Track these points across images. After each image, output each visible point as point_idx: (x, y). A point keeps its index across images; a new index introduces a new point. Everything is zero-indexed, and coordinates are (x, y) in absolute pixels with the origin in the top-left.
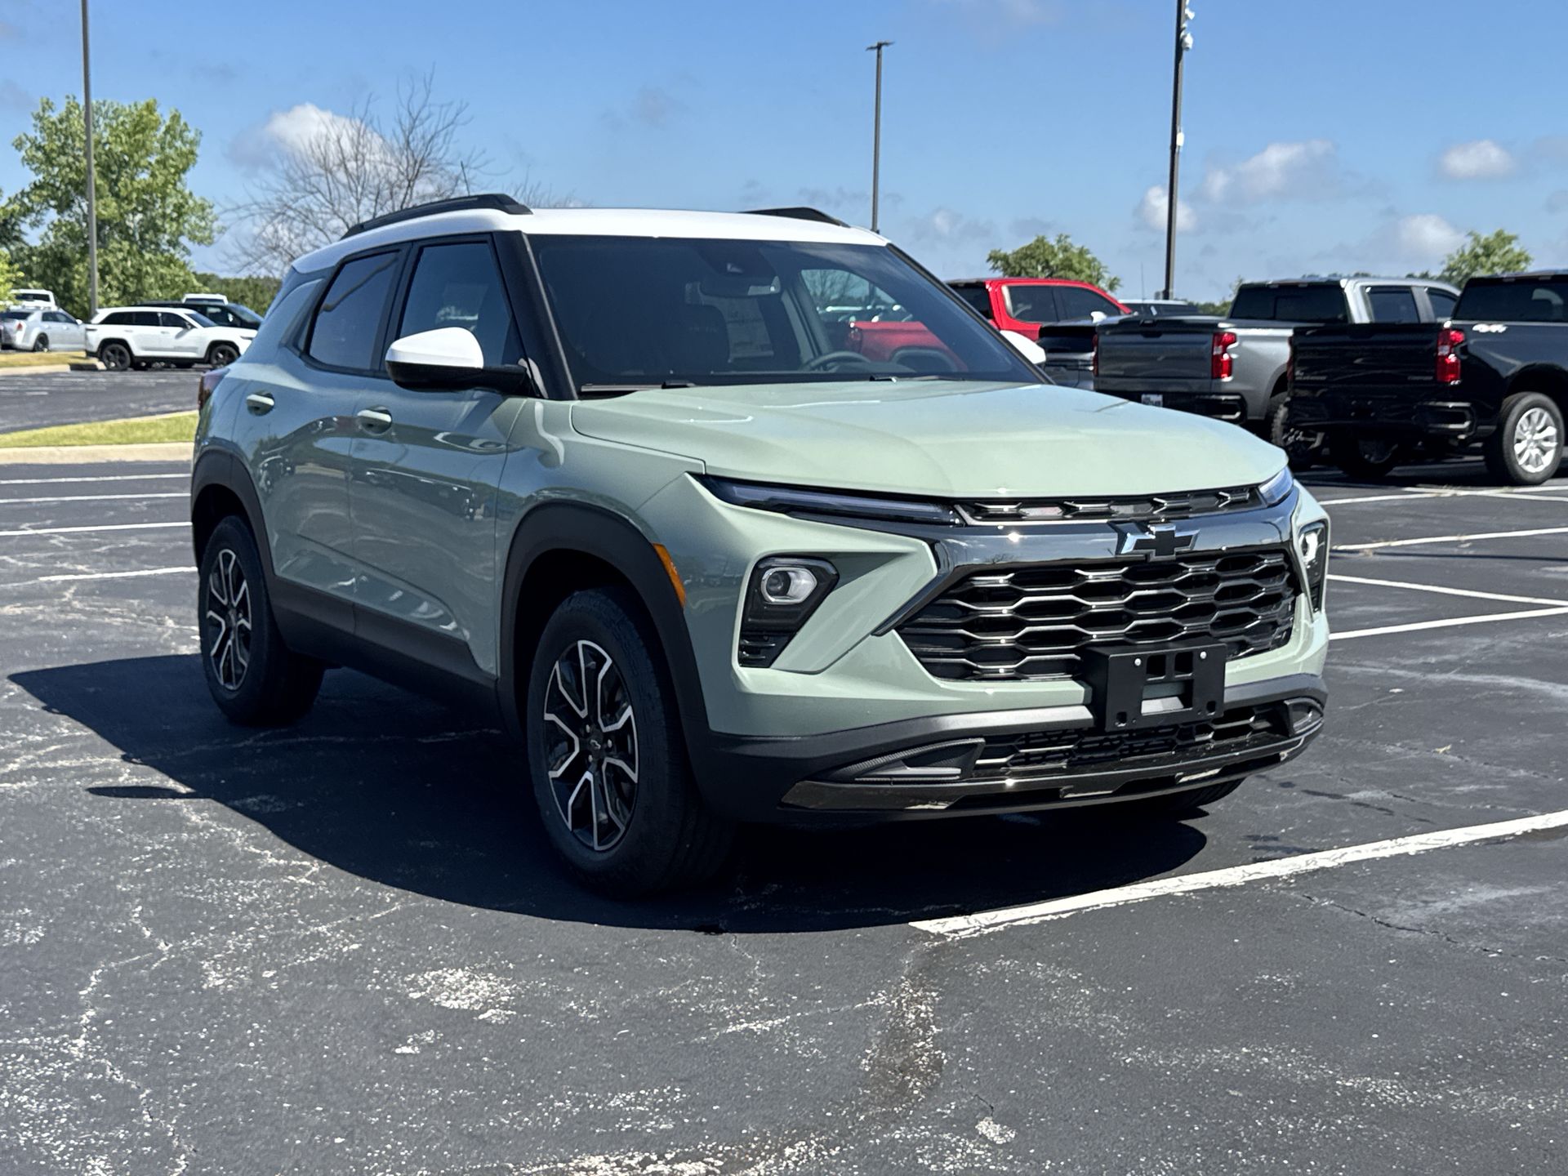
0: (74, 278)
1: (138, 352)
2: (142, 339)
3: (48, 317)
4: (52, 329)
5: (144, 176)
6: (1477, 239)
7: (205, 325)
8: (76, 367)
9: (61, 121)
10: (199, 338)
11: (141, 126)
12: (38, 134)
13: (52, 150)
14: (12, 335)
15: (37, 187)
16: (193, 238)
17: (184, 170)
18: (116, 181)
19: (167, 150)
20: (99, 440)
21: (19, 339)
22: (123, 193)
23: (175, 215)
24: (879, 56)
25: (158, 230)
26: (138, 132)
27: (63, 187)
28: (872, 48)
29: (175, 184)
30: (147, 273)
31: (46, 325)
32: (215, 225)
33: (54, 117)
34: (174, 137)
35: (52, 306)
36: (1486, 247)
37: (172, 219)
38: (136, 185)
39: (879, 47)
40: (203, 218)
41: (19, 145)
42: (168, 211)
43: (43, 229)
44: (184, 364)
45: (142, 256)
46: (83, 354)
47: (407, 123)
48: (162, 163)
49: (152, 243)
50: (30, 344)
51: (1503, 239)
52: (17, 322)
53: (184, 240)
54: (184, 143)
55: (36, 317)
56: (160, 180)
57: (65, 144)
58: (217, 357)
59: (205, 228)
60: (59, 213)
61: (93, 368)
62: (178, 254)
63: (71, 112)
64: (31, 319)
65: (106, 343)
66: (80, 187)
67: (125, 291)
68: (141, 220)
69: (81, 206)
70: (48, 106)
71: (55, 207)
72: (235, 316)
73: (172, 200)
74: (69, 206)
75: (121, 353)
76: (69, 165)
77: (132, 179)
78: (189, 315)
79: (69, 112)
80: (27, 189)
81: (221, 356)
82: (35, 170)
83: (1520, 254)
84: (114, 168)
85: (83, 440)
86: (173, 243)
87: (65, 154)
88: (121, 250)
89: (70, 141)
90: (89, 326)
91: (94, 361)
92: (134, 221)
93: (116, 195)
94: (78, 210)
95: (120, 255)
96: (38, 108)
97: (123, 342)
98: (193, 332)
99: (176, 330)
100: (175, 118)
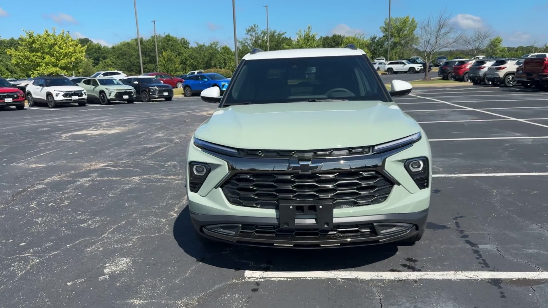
1: (395, 70)
2: (396, 67)
3: (379, 64)
4: (380, 66)
5: (406, 32)
7: (409, 64)
10: (408, 66)
11: (405, 22)
12: (384, 26)
13: (387, 29)
15: (384, 36)
17: (414, 30)
18: (399, 34)
19: (411, 26)
22: (401, 36)
23: (411, 40)
25: (408, 43)
29: (412, 33)
33: (388, 22)
34: (412, 23)
35: (384, 61)
40: (417, 40)
41: (380, 28)
44: (404, 72)
46: (385, 71)
48: (409, 29)
49: (406, 46)
54: (414, 24)
56: (409, 32)
57: (389, 27)
59: (417, 42)
61: (386, 74)
63: (391, 20)
64: (376, 64)
65: (389, 69)
67: (399, 56)
68: (404, 41)
73: (411, 37)
75: (391, 71)
76: (390, 31)
77: (403, 33)
78: (406, 62)
80: (382, 37)
81: (411, 70)
82: (383, 33)
84: (399, 31)
87: (389, 29)
90: (386, 65)
91: (387, 73)
93: (399, 37)
95: (399, 49)
96: (385, 20)
97: (392, 68)
98: (406, 65)
99: (402, 65)
100: (413, 19)
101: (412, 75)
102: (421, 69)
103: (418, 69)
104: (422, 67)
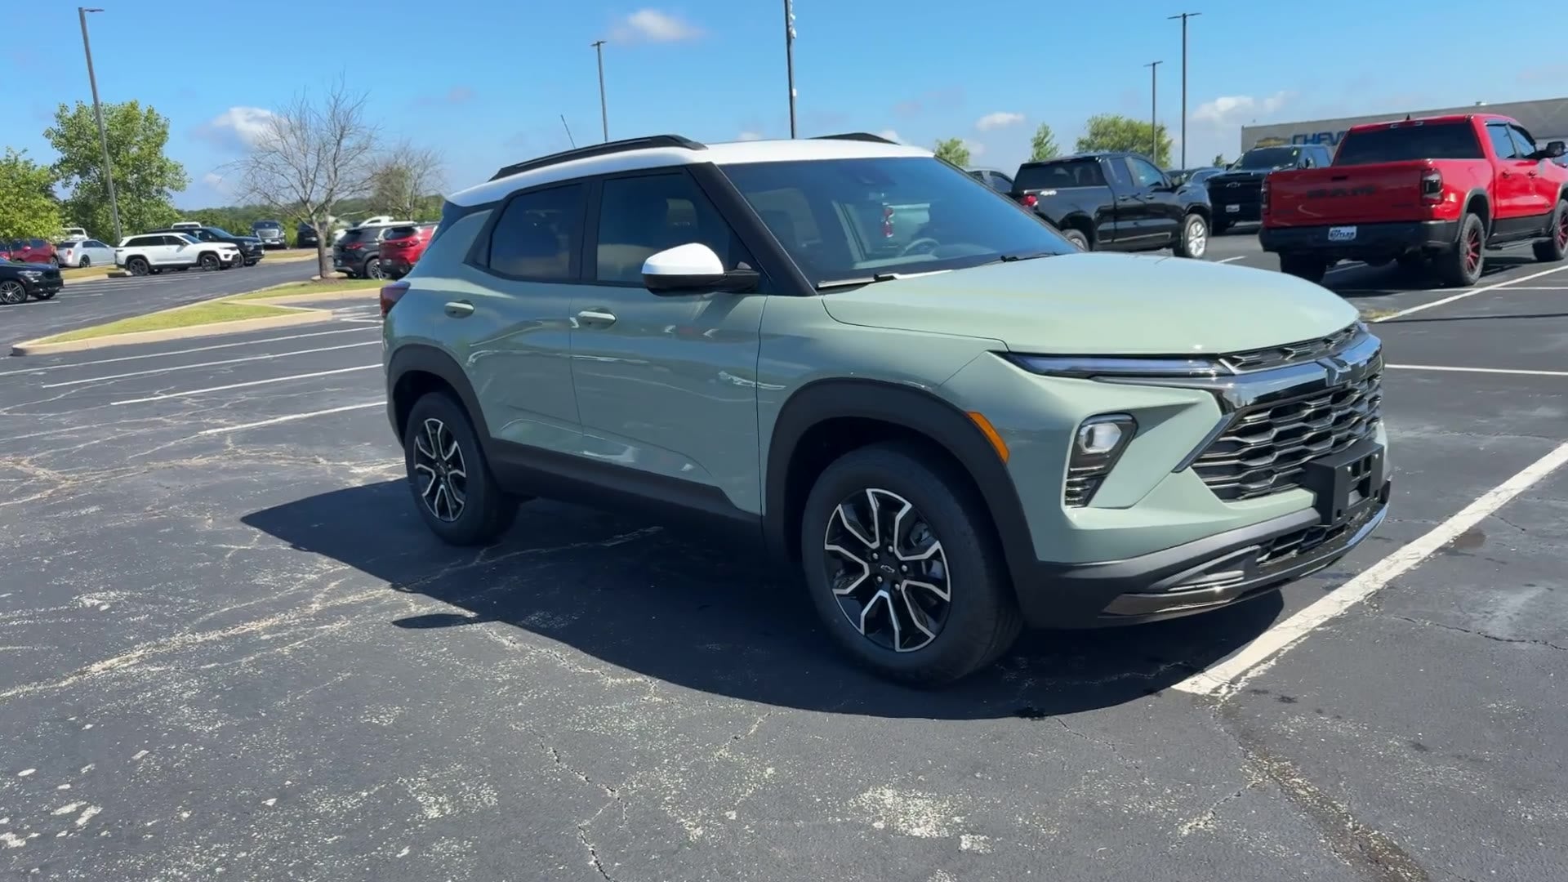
0: (98, 219)
1: (152, 262)
2: (155, 254)
3: (86, 245)
4: (92, 252)
5: (134, 150)
6: (941, 145)
7: (194, 242)
8: (111, 275)
9: (75, 118)
10: (193, 250)
11: (128, 118)
12: (60, 127)
13: (71, 137)
14: (65, 258)
15: (64, 162)
16: (172, 187)
17: (161, 144)
18: (117, 154)
19: (148, 132)
20: (167, 325)
21: (70, 260)
22: (123, 162)
23: (159, 173)
24: (599, 50)
25: (149, 184)
26: (128, 122)
27: (82, 160)
28: (594, 45)
29: (156, 154)
30: (145, 212)
31: (87, 249)
32: (186, 178)
33: (70, 115)
34: (151, 124)
35: (85, 237)
36: (946, 149)
37: (157, 176)
38: (131, 156)
39: (598, 44)
40: (177, 174)
41: (48, 135)
42: (154, 171)
43: (72, 188)
44: (182, 268)
45: (140, 201)
46: (115, 266)
47: (332, 102)
48: (146, 140)
49: (145, 192)
50: (77, 263)
51: (955, 143)
52: (67, 249)
53: (166, 189)
54: (159, 127)
55: (79, 245)
56: (146, 151)
57: (79, 132)
58: (205, 262)
59: (179, 180)
60: (81, 177)
61: (124, 276)
62: (164, 198)
63: (80, 112)
64: (77, 246)
65: (131, 258)
66: (93, 160)
67: (131, 224)
68: (137, 178)
69: (95, 172)
70: (64, 108)
71: (78, 173)
72: (213, 234)
73: (155, 164)
74: (88, 173)
75: (142, 264)
76: (85, 146)
77: (128, 153)
78: (183, 236)
79: (79, 112)
80: (57, 163)
81: (207, 261)
82: (61, 150)
83: (964, 151)
84: (115, 146)
85: (155, 326)
86: (159, 192)
87: (79, 139)
88: (126, 198)
89: (82, 131)
90: (118, 249)
91: (122, 270)
92: (132, 179)
93: (118, 163)
94: (94, 175)
96: (57, 110)
97: (142, 257)
98: (188, 246)
99: (175, 247)
100: (150, 111)
101: (214, 273)
102: (235, 257)
103: (226, 256)
104: (237, 252)
